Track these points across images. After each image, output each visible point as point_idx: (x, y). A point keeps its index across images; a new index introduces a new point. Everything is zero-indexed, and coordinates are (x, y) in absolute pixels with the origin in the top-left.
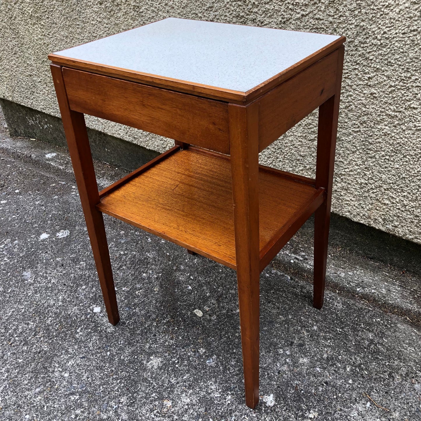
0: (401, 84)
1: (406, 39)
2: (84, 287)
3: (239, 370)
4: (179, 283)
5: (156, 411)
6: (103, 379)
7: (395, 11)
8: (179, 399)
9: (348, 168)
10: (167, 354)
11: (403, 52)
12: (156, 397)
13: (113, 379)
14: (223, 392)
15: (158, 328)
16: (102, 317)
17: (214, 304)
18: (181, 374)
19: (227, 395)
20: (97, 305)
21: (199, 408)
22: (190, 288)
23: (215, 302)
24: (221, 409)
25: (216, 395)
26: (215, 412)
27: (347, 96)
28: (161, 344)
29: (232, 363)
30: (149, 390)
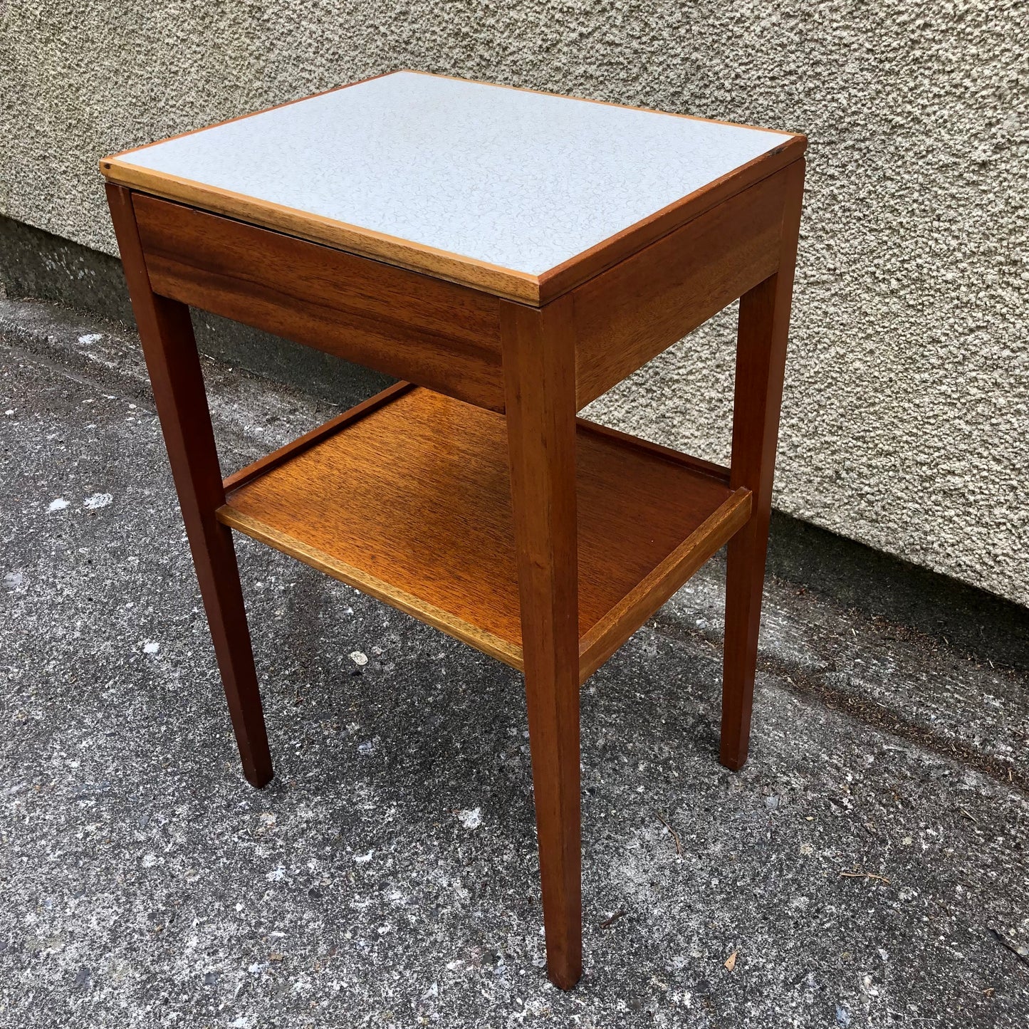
1: (778, 89)
2: (129, 605)
3: (421, 764)
4: (328, 601)
5: (243, 831)
6: (146, 774)
7: (754, 31)
8: (293, 810)
9: (684, 367)
11: (773, 118)
12: (247, 807)
13: (165, 775)
14: (382, 801)
16: (160, 661)
17: (394, 643)
18: (303, 769)
19: (389, 807)
20: (153, 639)
21: (329, 829)
22: (350, 611)
23: (397, 639)
24: (371, 831)
25: (367, 807)
26: (359, 835)
29: (411, 751)
30: (236, 794)
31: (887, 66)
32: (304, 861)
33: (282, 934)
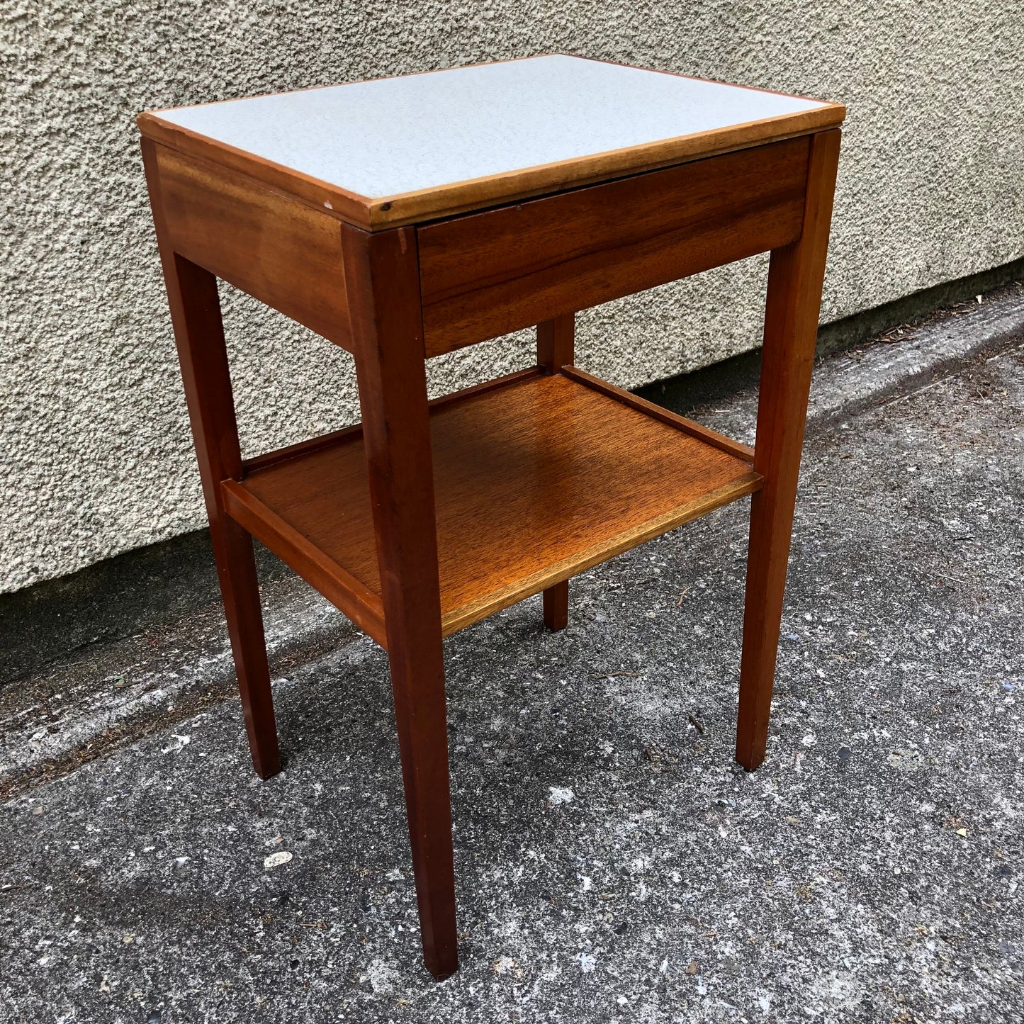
4: (144, 881)
5: (515, 992)
8: (500, 940)
10: (369, 946)
12: (480, 986)
14: (516, 860)
15: (274, 953)
17: (271, 824)
21: (538, 909)
23: (266, 821)
25: (520, 874)
26: (555, 884)
28: (329, 953)
30: (454, 996)
32: (575, 935)
33: (665, 963)
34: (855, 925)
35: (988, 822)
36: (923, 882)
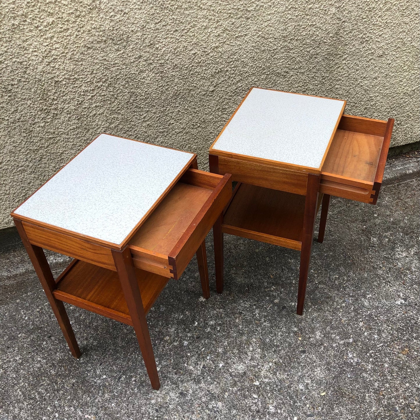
0: (162, 114)
1: (158, 91)
2: (44, 343)
7: (148, 79)
8: (169, 332)
11: (158, 98)
14: (182, 313)
16: (81, 343)
19: (185, 312)
21: (181, 327)
24: (189, 319)
25: (181, 317)
27: (134, 131)
31: (185, 77)
32: (187, 336)
33: (204, 349)
34: (255, 354)
35: (310, 338)
36: (280, 348)
